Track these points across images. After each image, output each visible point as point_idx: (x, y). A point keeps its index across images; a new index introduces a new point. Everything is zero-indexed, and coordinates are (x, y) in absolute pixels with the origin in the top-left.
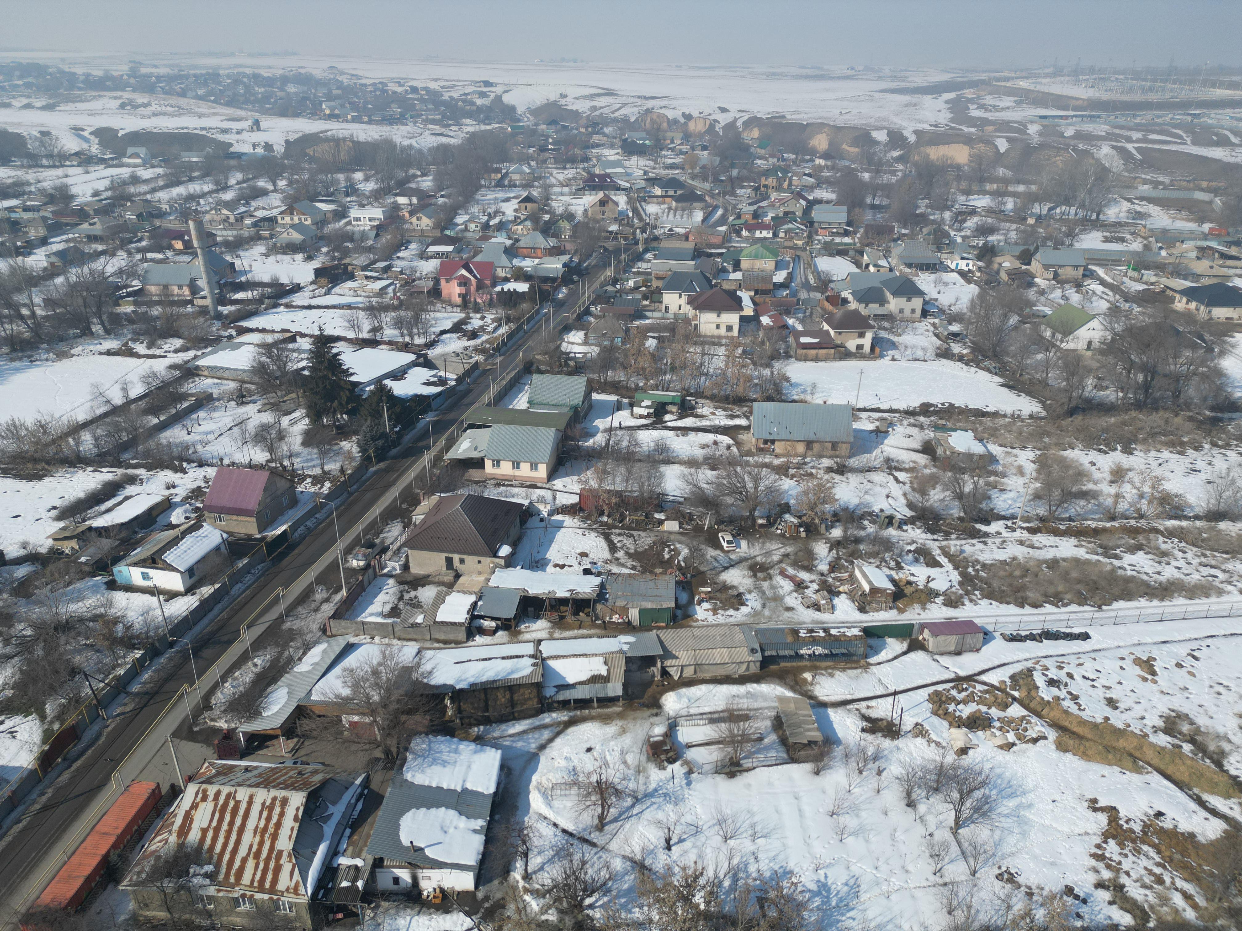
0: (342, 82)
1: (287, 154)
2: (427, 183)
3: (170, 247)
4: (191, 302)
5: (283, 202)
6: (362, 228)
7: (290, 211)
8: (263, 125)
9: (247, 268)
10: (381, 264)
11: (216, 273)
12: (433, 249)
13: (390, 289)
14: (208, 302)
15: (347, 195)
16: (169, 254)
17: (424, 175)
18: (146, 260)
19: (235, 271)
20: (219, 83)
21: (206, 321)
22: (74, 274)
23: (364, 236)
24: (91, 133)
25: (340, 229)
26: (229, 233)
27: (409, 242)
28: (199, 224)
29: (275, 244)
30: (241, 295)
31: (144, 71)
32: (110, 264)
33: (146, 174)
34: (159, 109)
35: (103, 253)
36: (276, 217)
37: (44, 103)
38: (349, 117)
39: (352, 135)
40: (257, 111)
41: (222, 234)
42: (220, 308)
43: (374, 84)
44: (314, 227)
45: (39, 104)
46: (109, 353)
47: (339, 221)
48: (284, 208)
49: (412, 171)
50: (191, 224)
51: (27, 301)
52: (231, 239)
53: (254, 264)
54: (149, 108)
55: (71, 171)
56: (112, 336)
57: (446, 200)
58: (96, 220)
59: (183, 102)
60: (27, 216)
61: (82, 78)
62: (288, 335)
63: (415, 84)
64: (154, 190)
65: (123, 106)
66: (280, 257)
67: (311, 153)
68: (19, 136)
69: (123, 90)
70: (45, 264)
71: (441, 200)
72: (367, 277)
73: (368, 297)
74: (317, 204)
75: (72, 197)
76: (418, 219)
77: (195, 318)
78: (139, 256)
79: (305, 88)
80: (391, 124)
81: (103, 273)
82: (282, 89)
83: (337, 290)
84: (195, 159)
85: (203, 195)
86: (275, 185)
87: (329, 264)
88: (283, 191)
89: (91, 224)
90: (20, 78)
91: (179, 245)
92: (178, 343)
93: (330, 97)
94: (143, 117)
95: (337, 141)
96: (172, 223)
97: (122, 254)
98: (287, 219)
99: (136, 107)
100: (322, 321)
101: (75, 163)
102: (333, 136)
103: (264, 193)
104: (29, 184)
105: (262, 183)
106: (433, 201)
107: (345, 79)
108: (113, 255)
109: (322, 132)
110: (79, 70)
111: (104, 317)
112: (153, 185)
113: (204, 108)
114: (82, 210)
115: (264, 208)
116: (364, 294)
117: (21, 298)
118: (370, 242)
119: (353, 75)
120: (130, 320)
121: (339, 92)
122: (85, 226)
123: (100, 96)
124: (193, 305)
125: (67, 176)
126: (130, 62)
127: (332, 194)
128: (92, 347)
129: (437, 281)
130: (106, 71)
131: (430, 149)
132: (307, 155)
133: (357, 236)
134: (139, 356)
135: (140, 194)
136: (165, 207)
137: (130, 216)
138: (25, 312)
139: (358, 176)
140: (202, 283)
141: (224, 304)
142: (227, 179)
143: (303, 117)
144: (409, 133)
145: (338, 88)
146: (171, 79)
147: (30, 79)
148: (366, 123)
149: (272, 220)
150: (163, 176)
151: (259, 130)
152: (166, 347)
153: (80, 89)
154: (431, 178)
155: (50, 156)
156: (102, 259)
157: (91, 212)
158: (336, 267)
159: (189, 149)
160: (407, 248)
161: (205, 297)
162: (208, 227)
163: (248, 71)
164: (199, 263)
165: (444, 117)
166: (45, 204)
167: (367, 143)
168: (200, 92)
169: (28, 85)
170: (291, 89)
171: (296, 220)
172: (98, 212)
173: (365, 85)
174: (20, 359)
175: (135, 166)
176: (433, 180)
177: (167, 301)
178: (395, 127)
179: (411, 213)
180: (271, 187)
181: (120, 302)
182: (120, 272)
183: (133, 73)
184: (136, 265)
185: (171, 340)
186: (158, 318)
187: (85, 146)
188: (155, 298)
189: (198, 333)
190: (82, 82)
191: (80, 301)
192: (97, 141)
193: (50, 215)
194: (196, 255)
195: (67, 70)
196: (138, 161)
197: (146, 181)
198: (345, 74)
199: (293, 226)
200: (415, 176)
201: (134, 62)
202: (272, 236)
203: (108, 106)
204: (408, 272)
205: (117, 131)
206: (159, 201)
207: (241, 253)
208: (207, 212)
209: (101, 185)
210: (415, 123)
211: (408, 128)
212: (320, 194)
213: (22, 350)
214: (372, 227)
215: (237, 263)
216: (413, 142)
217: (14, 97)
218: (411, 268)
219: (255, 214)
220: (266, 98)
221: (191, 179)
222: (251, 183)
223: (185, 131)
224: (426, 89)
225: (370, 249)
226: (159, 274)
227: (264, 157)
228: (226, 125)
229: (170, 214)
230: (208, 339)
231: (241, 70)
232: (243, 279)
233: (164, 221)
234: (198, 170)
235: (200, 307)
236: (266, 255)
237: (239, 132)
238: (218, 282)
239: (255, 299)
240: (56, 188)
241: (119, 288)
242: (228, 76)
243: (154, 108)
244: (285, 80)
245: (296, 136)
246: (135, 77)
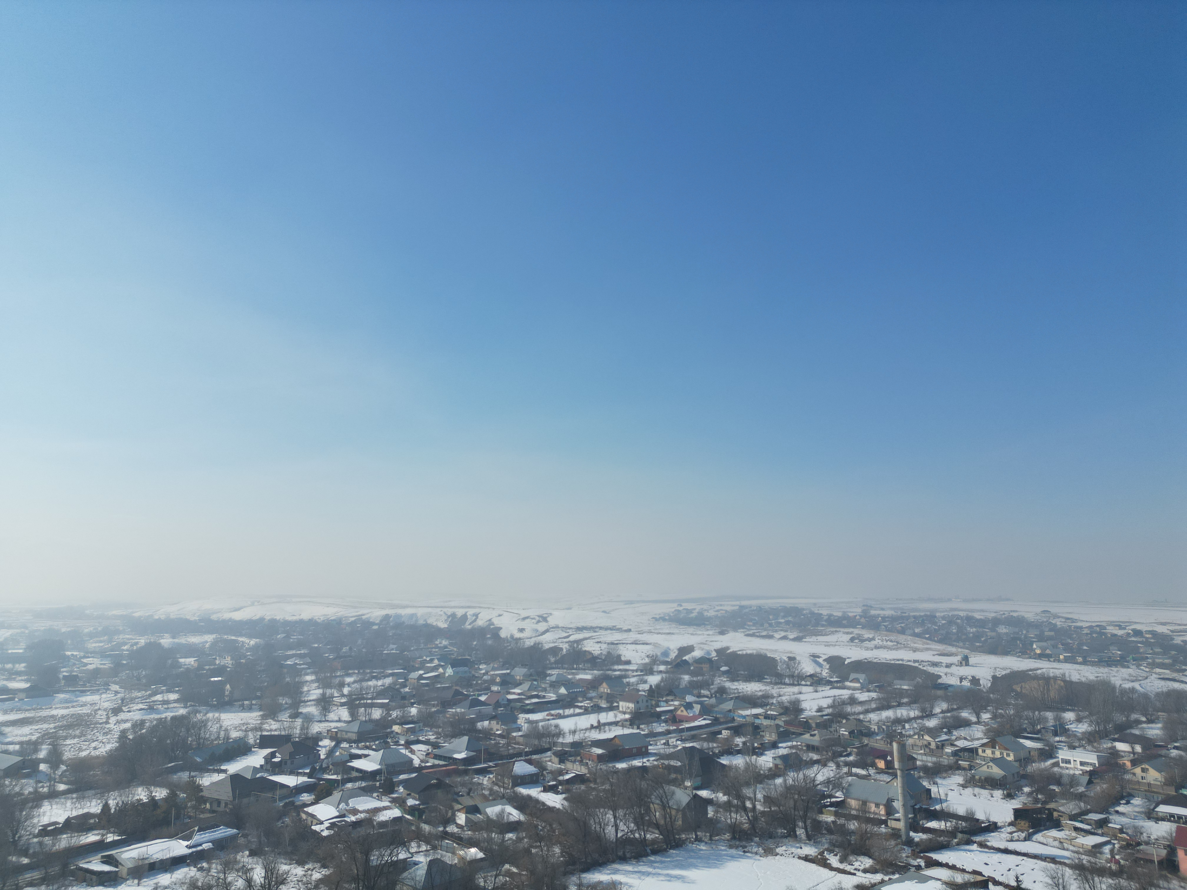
0: (1055, 625)
1: (992, 689)
2: (1155, 731)
3: (873, 765)
4: (885, 822)
5: (985, 734)
6: (1072, 772)
7: (992, 744)
8: (972, 661)
9: (943, 797)
10: (1095, 817)
11: (912, 797)
12: (1164, 809)
13: (1107, 849)
14: (901, 825)
15: (1056, 734)
16: (872, 771)
17: (1150, 721)
18: (850, 774)
19: (931, 798)
20: (935, 623)
21: (897, 845)
22: (792, 777)
23: (1073, 780)
24: (825, 660)
25: (1046, 769)
26: (929, 759)
27: (1131, 796)
28: (902, 747)
29: (973, 776)
30: (933, 824)
31: (873, 612)
32: (821, 773)
33: (862, 696)
34: (881, 643)
35: (817, 762)
36: (976, 749)
37: (796, 636)
38: (1061, 657)
39: (1064, 675)
40: (967, 649)
41: (922, 759)
42: (912, 834)
43: (1090, 627)
44: (1017, 764)
45: (792, 636)
46: (807, 859)
47: (1045, 760)
48: (985, 741)
49: (1134, 716)
50: (895, 745)
51: (752, 796)
52: (930, 764)
53: (950, 793)
54: (873, 642)
55: (804, 689)
56: (812, 843)
57: (1182, 753)
58: (816, 732)
59: (901, 638)
60: (766, 722)
61: (826, 618)
62: (979, 878)
63: (1138, 627)
64: (867, 712)
65: (852, 640)
66: (977, 790)
67: (1019, 689)
68: (773, 660)
69: (854, 627)
70: (771, 765)
71: (1174, 753)
72: (1076, 829)
73: (1077, 852)
74: (1022, 741)
75: (802, 711)
76: (1143, 770)
77: (887, 840)
78: (845, 770)
79: (1017, 630)
80: (1109, 665)
81: (814, 781)
82: (993, 630)
83: (1039, 837)
84: (905, 687)
85: (909, 720)
86: (978, 717)
87: (1031, 806)
88: (986, 724)
89: (811, 735)
90: (783, 617)
91: (881, 764)
92: (868, 862)
93: (1041, 638)
94: (867, 649)
95: (1047, 680)
96: (878, 742)
97: (832, 765)
98: (989, 752)
99: (862, 641)
100: (1020, 870)
101: (809, 683)
102: (1043, 675)
103: (967, 724)
104: (773, 697)
105: (965, 714)
106: (1164, 752)
107: (1058, 623)
108: (825, 765)
109: (1031, 670)
110: (825, 612)
111: (809, 822)
112: (866, 707)
113: (919, 644)
114: (807, 722)
115: (965, 739)
116: (1071, 848)
117: (748, 792)
118: (1081, 789)
119: (1068, 619)
120: (830, 829)
121: (1052, 633)
122: (807, 736)
123: (836, 631)
124: (887, 825)
125: (800, 693)
126: (864, 606)
127: (1038, 732)
128: (793, 850)
129: (1172, 851)
130: (844, 612)
131: (1158, 695)
132: (1013, 690)
133: (1065, 780)
134: (832, 869)
135: (854, 714)
136: (874, 728)
137: (844, 732)
138: (748, 804)
139: (1070, 716)
140: (898, 805)
141: (916, 831)
142: (932, 707)
143: (1012, 655)
144: (1130, 675)
145: (1050, 630)
146: (893, 619)
147: (790, 619)
148: (1080, 663)
149: (973, 751)
150: (876, 700)
151: (967, 664)
152: (857, 864)
153: (823, 626)
154: (1159, 725)
155: (792, 676)
156: (816, 768)
157: (814, 725)
158: (1039, 811)
159: (902, 678)
160: (1128, 803)
161: (898, 820)
162: (909, 751)
163: (962, 614)
164: (898, 784)
165: (1175, 661)
166: (781, 714)
167: (1080, 684)
168: (917, 630)
169: (787, 623)
170: (1003, 630)
171: (998, 754)
172: (819, 726)
173: (1081, 628)
174: (737, 847)
175: (854, 689)
176: (1164, 728)
177: (864, 817)
178: (1115, 669)
179: (1135, 763)
180: (974, 719)
181: (824, 810)
182: (828, 782)
183: (865, 614)
184: (841, 777)
185: (861, 858)
186: (853, 832)
187: (818, 670)
188: (854, 812)
189: (887, 856)
190: (826, 621)
191: (792, 803)
192: (828, 667)
193: (781, 723)
194: (896, 776)
195: (816, 612)
196: (858, 685)
197: (861, 703)
198: (1059, 617)
199: (993, 760)
200: (1138, 722)
201: (867, 606)
202: (971, 768)
203: (841, 639)
204: (1130, 832)
205: (845, 659)
206: (870, 721)
207: (939, 781)
208: (910, 736)
209: (825, 703)
210: (1138, 666)
211: (1130, 671)
212: (1025, 730)
213: (740, 840)
214: (1084, 773)
215: (934, 789)
216: (1136, 685)
217: (776, 631)
218: (1135, 828)
219: (956, 743)
220: (977, 637)
221: (900, 705)
222: (955, 713)
223: (900, 662)
224: (1152, 632)
225: (1080, 797)
226: (860, 789)
227: (969, 690)
228: (937, 659)
229: (877, 734)
230: (896, 865)
231: (956, 613)
232: (938, 807)
233: (871, 740)
234: (907, 697)
235: (893, 829)
236: (964, 786)
237: (948, 666)
238: (913, 807)
239: (948, 831)
240: (790, 702)
241: (824, 797)
242: (943, 618)
243: (877, 642)
244: (996, 622)
245: (1004, 673)
246: (865, 618)
